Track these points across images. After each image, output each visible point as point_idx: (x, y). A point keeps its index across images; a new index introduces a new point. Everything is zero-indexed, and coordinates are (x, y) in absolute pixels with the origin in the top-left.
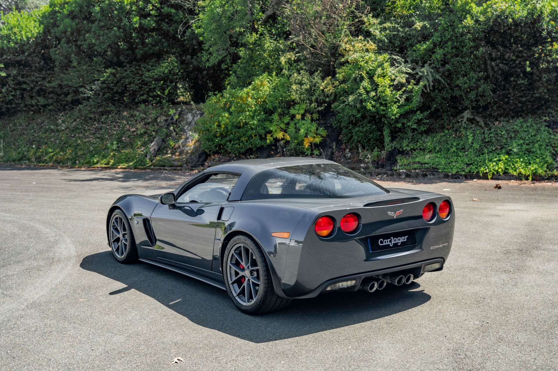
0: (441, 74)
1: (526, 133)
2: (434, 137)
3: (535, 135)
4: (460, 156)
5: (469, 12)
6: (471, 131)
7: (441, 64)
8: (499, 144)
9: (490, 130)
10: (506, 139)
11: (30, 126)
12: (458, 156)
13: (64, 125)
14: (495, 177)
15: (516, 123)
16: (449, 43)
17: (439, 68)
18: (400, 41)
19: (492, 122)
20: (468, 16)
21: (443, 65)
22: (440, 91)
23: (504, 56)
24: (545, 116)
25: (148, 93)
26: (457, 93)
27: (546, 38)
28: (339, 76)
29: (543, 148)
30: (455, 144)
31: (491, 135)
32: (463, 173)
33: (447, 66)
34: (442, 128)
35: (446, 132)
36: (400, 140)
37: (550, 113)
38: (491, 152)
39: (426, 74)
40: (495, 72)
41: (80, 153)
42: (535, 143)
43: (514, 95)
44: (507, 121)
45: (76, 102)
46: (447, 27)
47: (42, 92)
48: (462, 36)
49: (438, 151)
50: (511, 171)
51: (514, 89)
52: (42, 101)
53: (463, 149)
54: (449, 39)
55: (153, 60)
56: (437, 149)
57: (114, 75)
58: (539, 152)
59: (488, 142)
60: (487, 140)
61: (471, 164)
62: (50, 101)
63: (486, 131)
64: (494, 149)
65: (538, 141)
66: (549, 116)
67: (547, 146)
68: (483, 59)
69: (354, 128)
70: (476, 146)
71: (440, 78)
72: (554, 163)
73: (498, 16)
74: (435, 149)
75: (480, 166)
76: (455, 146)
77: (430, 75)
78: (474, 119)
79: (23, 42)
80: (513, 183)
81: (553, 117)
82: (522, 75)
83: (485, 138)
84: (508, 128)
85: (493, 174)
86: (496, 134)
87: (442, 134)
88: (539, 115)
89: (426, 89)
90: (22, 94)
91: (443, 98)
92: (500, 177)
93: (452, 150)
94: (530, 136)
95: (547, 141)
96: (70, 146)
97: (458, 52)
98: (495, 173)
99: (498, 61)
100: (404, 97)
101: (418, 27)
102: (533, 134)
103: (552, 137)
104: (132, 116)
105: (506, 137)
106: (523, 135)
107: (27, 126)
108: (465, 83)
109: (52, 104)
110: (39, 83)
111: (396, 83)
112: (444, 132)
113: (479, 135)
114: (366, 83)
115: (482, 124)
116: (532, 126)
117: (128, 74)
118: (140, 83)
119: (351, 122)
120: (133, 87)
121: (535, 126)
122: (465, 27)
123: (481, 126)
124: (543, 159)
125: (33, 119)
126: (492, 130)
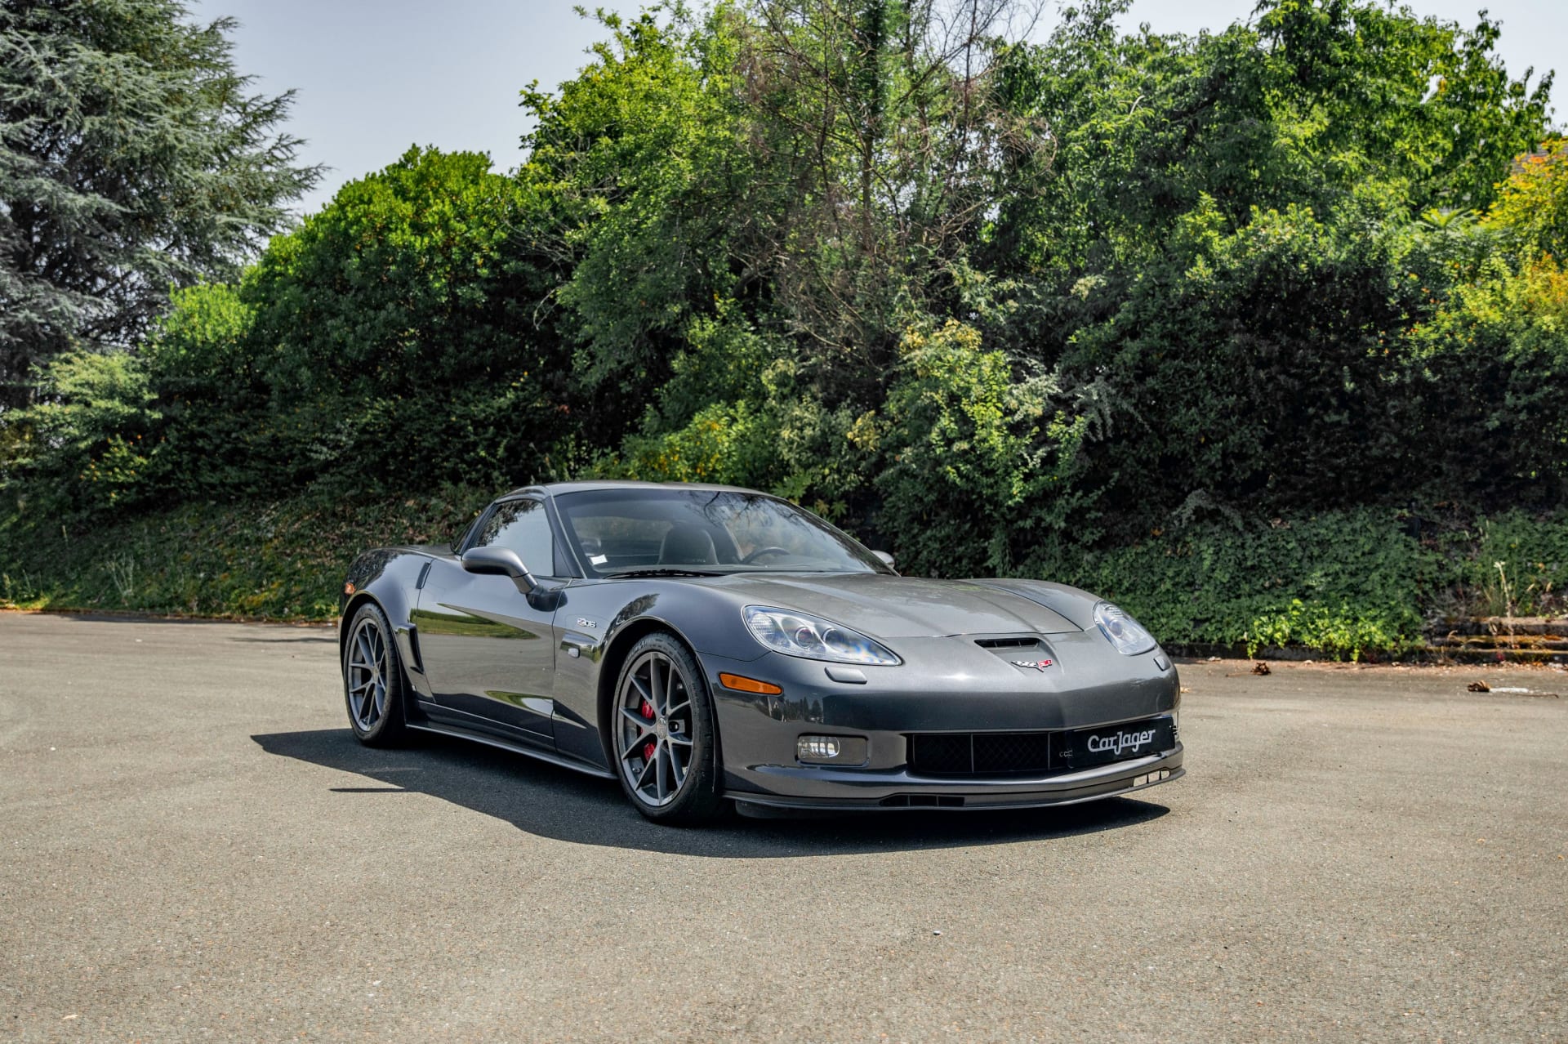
0: (1134, 401)
1: (1348, 548)
2: (1120, 556)
3: (1372, 552)
4: (1181, 602)
5: (1204, 249)
6: (1210, 540)
7: (1137, 377)
8: (1282, 573)
9: (1259, 538)
10: (1300, 561)
11: (203, 532)
12: (1176, 601)
13: (273, 529)
14: (1265, 652)
15: (1327, 523)
16: (1155, 325)
17: (1131, 385)
18: (1041, 327)
19: (1264, 521)
20: (1199, 257)
21: (1140, 379)
22: (1134, 443)
23: (1291, 355)
24: (1401, 508)
25: (460, 454)
26: (1175, 447)
27: (1397, 313)
28: (892, 407)
29: (1391, 581)
30: (1170, 573)
31: (1260, 551)
32: (1185, 642)
33: (1151, 382)
34: (1142, 534)
35: (1151, 543)
36: (1035, 562)
37: (1414, 500)
38: (1259, 592)
39: (1095, 398)
40: (1266, 395)
41: (296, 589)
42: (1371, 571)
43: (1318, 451)
44: (1303, 518)
45: (306, 476)
46: (1153, 288)
47: (237, 456)
48: (1185, 307)
49: (1128, 590)
50: (1306, 638)
51: (1317, 436)
52: (233, 474)
53: (1191, 584)
54: (1156, 317)
55: (479, 381)
56: (1126, 584)
57: (387, 412)
58: (1379, 592)
59: (1253, 567)
60: (1249, 563)
61: (1207, 620)
62: (251, 474)
63: (1249, 542)
64: (1267, 584)
65: (1378, 567)
66: (1409, 507)
67: (1404, 578)
68: (1238, 363)
69: (923, 531)
70: (1222, 576)
71: (1132, 410)
72: (1418, 618)
73: (1272, 257)
74: (1120, 583)
75: (1228, 624)
76: (1171, 578)
77: (1105, 400)
78: (1217, 512)
79: (208, 347)
80: (1308, 665)
81: (1422, 509)
82: (1334, 401)
83: (1246, 559)
84: (1306, 535)
85: (1260, 644)
86: (1275, 548)
87: (1140, 549)
88: (1383, 503)
89: (1095, 434)
90: (195, 461)
91: (1139, 461)
92: (1278, 654)
93: (1163, 588)
94: (1358, 554)
95: (1403, 565)
96: (279, 574)
97: (1176, 345)
98: (1267, 643)
99: (1274, 369)
100: (1041, 452)
101: (1082, 288)
102: (1367, 548)
103: (1416, 556)
104: (424, 508)
105: (1299, 555)
106: (1341, 551)
107: (196, 531)
108: (1193, 422)
109: (255, 483)
110: (234, 435)
111: (1018, 417)
112: (1145, 544)
113: (1230, 551)
114: (945, 421)
115: (1239, 524)
116: (1364, 529)
117: (419, 411)
118: (443, 431)
119: (916, 518)
120: (429, 441)
121: (1373, 529)
122: (1193, 283)
123: (1235, 529)
124: (1390, 609)
125: (213, 517)
126: (1264, 539)
